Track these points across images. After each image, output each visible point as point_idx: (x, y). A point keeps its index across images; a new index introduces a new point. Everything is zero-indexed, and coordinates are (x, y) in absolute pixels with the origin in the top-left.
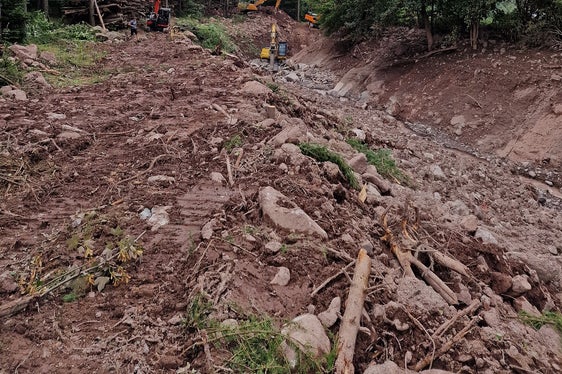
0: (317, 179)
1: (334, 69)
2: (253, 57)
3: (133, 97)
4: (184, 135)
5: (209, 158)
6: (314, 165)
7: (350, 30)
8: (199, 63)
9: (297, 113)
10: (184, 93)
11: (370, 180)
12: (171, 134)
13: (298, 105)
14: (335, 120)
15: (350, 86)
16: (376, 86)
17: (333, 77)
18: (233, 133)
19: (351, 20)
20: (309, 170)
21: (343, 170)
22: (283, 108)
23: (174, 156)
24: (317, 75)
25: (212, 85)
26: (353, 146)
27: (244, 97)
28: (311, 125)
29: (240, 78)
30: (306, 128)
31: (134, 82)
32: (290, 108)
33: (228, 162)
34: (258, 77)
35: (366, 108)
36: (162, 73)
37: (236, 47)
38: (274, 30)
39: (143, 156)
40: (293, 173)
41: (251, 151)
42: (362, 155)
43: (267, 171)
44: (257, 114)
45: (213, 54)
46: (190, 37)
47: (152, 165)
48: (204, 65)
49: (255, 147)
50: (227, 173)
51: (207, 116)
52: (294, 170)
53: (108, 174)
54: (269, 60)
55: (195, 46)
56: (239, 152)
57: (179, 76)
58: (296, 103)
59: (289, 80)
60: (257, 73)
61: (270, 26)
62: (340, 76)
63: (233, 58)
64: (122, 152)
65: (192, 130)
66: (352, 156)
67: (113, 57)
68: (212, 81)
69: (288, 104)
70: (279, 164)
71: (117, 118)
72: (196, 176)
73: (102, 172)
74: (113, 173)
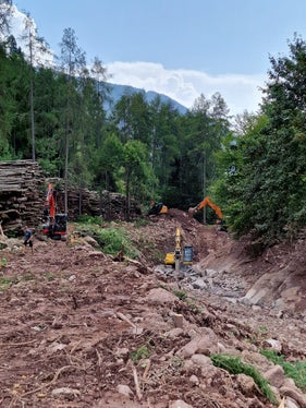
0: (231, 392)
1: (244, 275)
2: (157, 263)
3: (34, 306)
4: (88, 345)
5: (114, 369)
6: (226, 378)
7: (261, 233)
8: (101, 269)
9: (207, 322)
10: (87, 301)
11: (288, 394)
12: (74, 344)
13: (208, 314)
14: (248, 330)
15: (263, 293)
16: (291, 292)
17: (244, 283)
18: (139, 343)
19: (261, 221)
20: (222, 383)
21: (259, 383)
22: (191, 317)
23: (79, 368)
24: (227, 281)
25: (116, 293)
26: (268, 357)
27: (150, 305)
28: (222, 336)
29: (144, 286)
30: (217, 338)
31: (35, 291)
32: (199, 317)
33: (135, 374)
34: (163, 284)
35: (282, 317)
36: (63, 281)
37: (138, 253)
38: (178, 234)
39: (46, 368)
40: (204, 386)
41: (159, 362)
42: (278, 367)
43: (176, 384)
44: (163, 323)
45: (115, 260)
46: (90, 243)
47: (56, 377)
48: (106, 272)
49: (163, 359)
50: (134, 386)
51: (111, 326)
52: (206, 383)
53: (11, 386)
54: (173, 265)
55: (96, 252)
56: (146, 363)
57: (81, 284)
58: (205, 311)
59: (196, 287)
60: (162, 279)
61: (173, 230)
62: (252, 283)
63: (136, 265)
64: (25, 363)
65: (96, 340)
66: (268, 369)
67: (13, 265)
68: (115, 288)
69: (196, 313)
70: (189, 376)
71: (19, 328)
72: (102, 388)
73: (5, 385)
74: (16, 385)
